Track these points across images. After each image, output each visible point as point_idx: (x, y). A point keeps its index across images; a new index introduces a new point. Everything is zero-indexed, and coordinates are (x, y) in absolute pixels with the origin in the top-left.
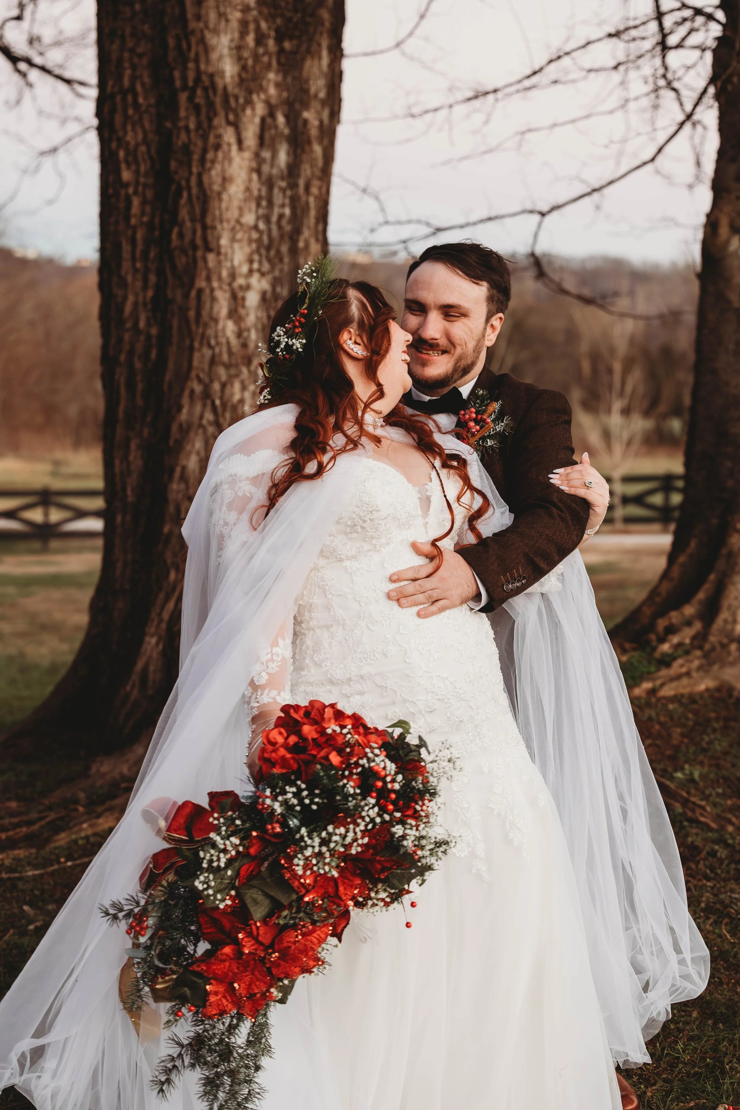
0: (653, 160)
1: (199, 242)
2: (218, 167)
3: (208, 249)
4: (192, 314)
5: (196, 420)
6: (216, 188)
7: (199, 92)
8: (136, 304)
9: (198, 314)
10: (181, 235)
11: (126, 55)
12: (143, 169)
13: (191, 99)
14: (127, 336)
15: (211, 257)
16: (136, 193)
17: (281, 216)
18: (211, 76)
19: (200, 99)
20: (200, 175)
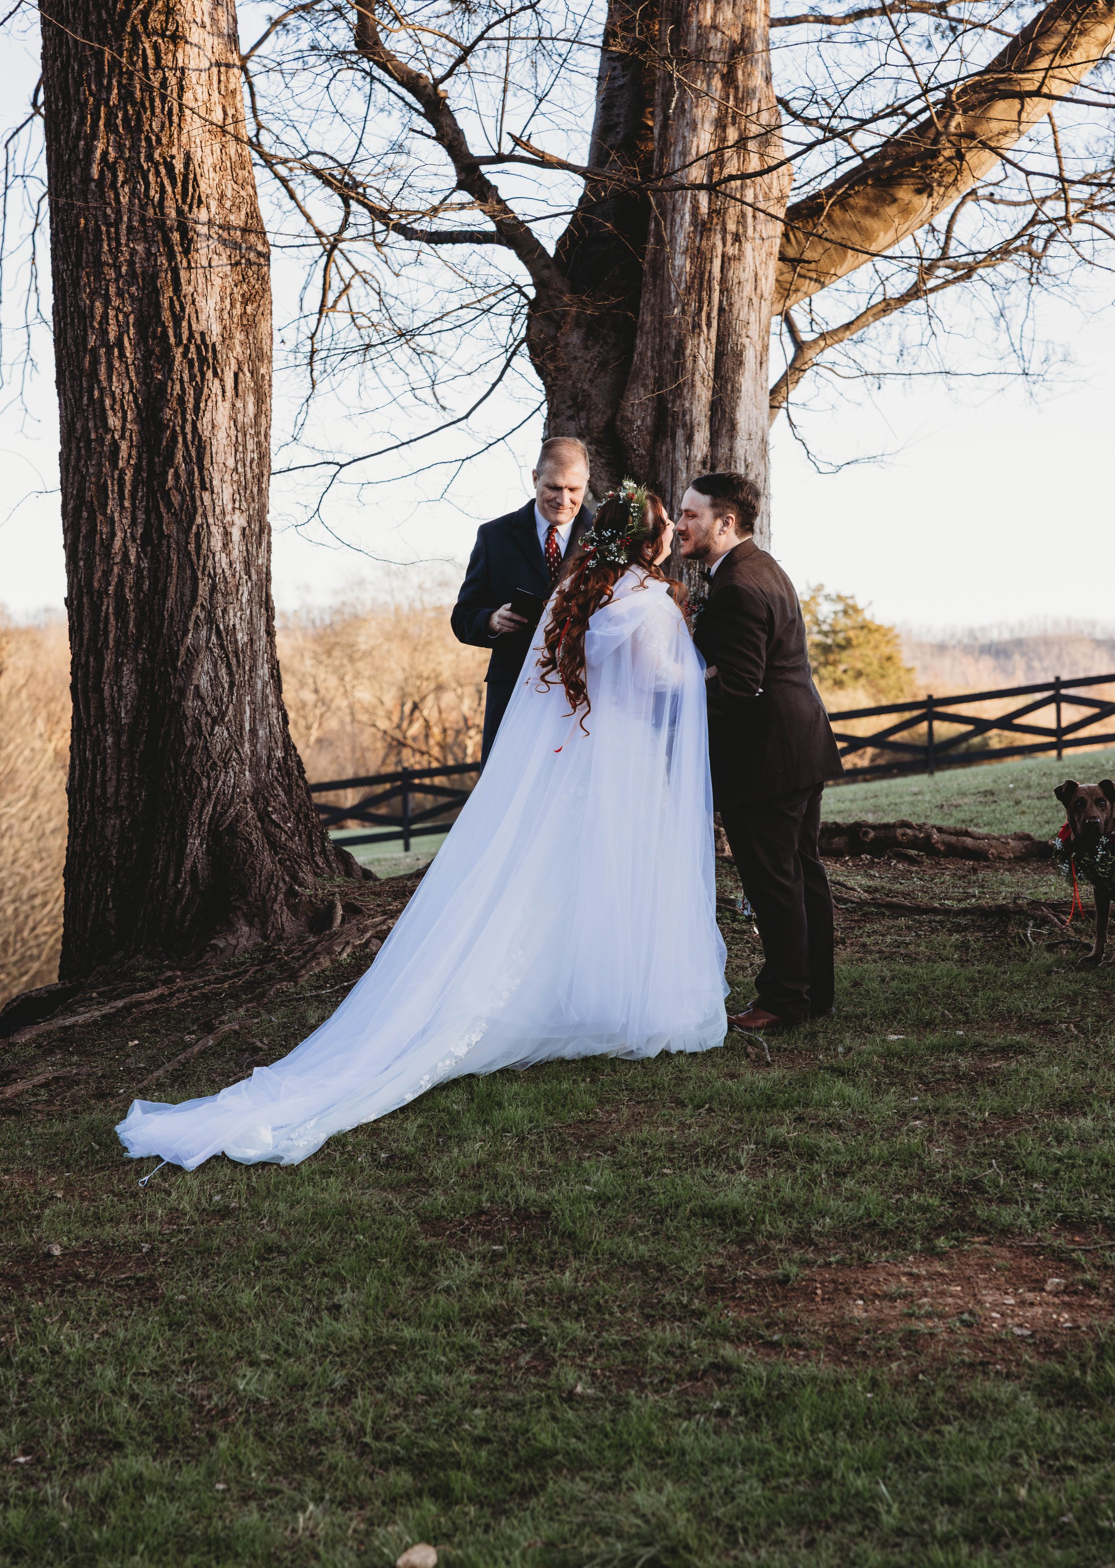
0: (466, 417)
1: (197, 482)
2: (208, 415)
3: (204, 488)
4: (192, 547)
5: (203, 643)
6: (207, 433)
7: (192, 348)
8: (124, 540)
9: (198, 547)
10: (177, 476)
11: (111, 313)
12: (130, 416)
13: (185, 355)
14: (116, 570)
15: (206, 496)
16: (122, 437)
17: (252, 460)
18: (202, 334)
19: (193, 354)
20: (194, 424)
